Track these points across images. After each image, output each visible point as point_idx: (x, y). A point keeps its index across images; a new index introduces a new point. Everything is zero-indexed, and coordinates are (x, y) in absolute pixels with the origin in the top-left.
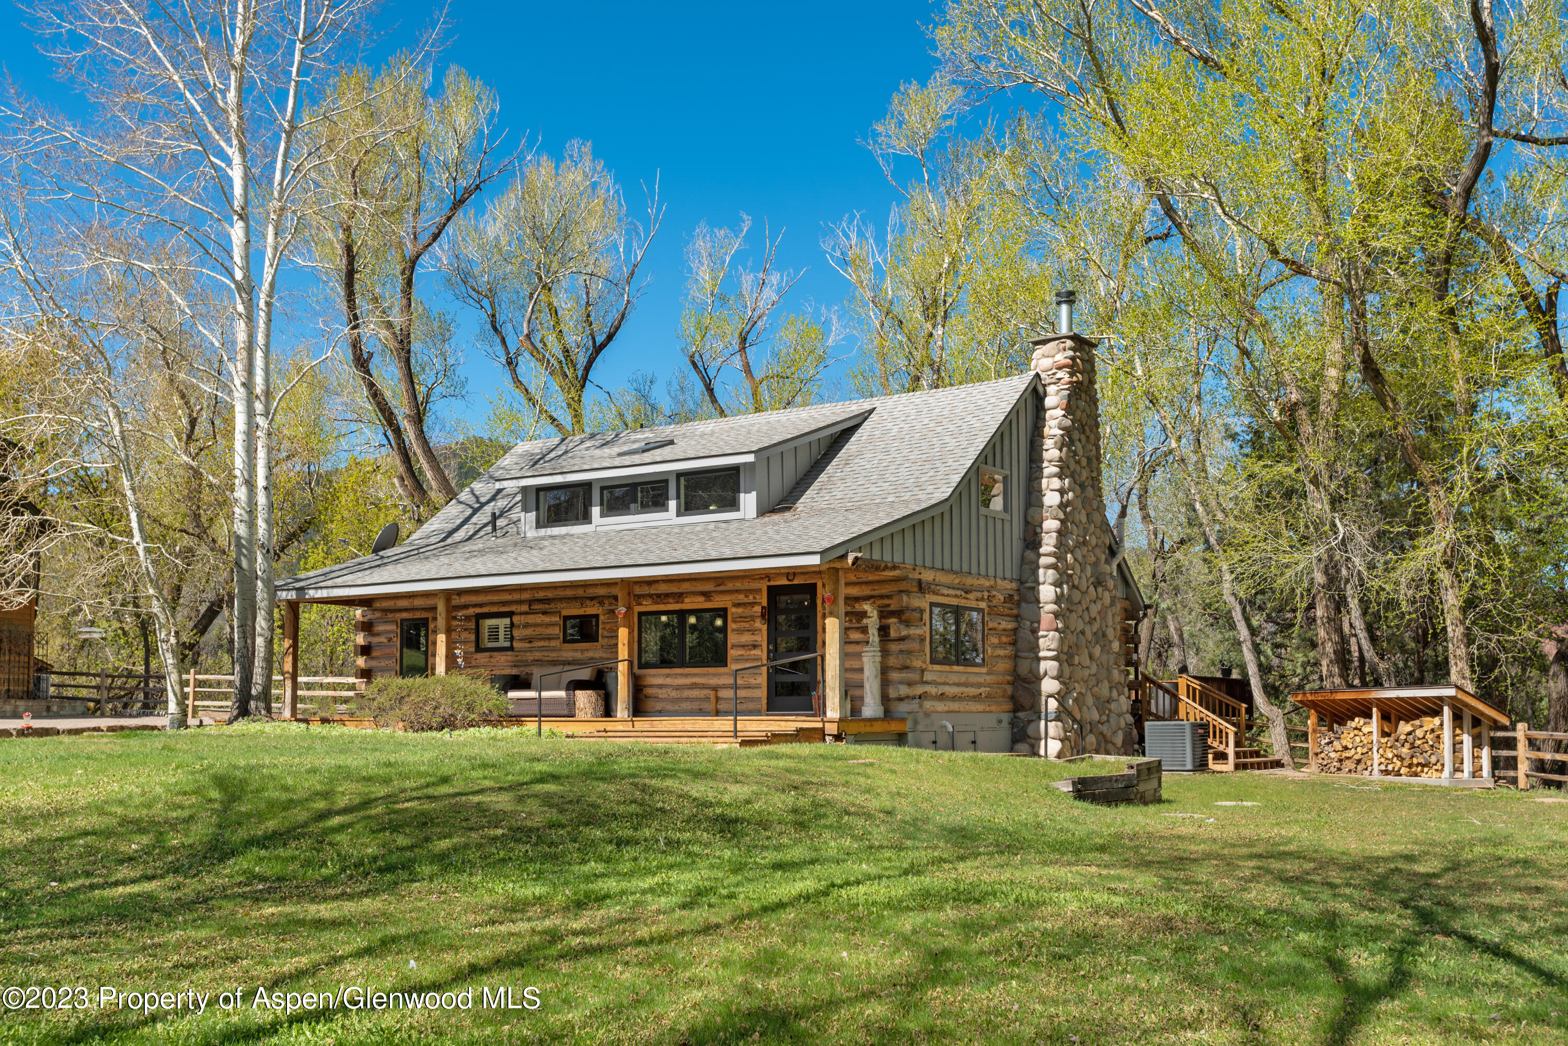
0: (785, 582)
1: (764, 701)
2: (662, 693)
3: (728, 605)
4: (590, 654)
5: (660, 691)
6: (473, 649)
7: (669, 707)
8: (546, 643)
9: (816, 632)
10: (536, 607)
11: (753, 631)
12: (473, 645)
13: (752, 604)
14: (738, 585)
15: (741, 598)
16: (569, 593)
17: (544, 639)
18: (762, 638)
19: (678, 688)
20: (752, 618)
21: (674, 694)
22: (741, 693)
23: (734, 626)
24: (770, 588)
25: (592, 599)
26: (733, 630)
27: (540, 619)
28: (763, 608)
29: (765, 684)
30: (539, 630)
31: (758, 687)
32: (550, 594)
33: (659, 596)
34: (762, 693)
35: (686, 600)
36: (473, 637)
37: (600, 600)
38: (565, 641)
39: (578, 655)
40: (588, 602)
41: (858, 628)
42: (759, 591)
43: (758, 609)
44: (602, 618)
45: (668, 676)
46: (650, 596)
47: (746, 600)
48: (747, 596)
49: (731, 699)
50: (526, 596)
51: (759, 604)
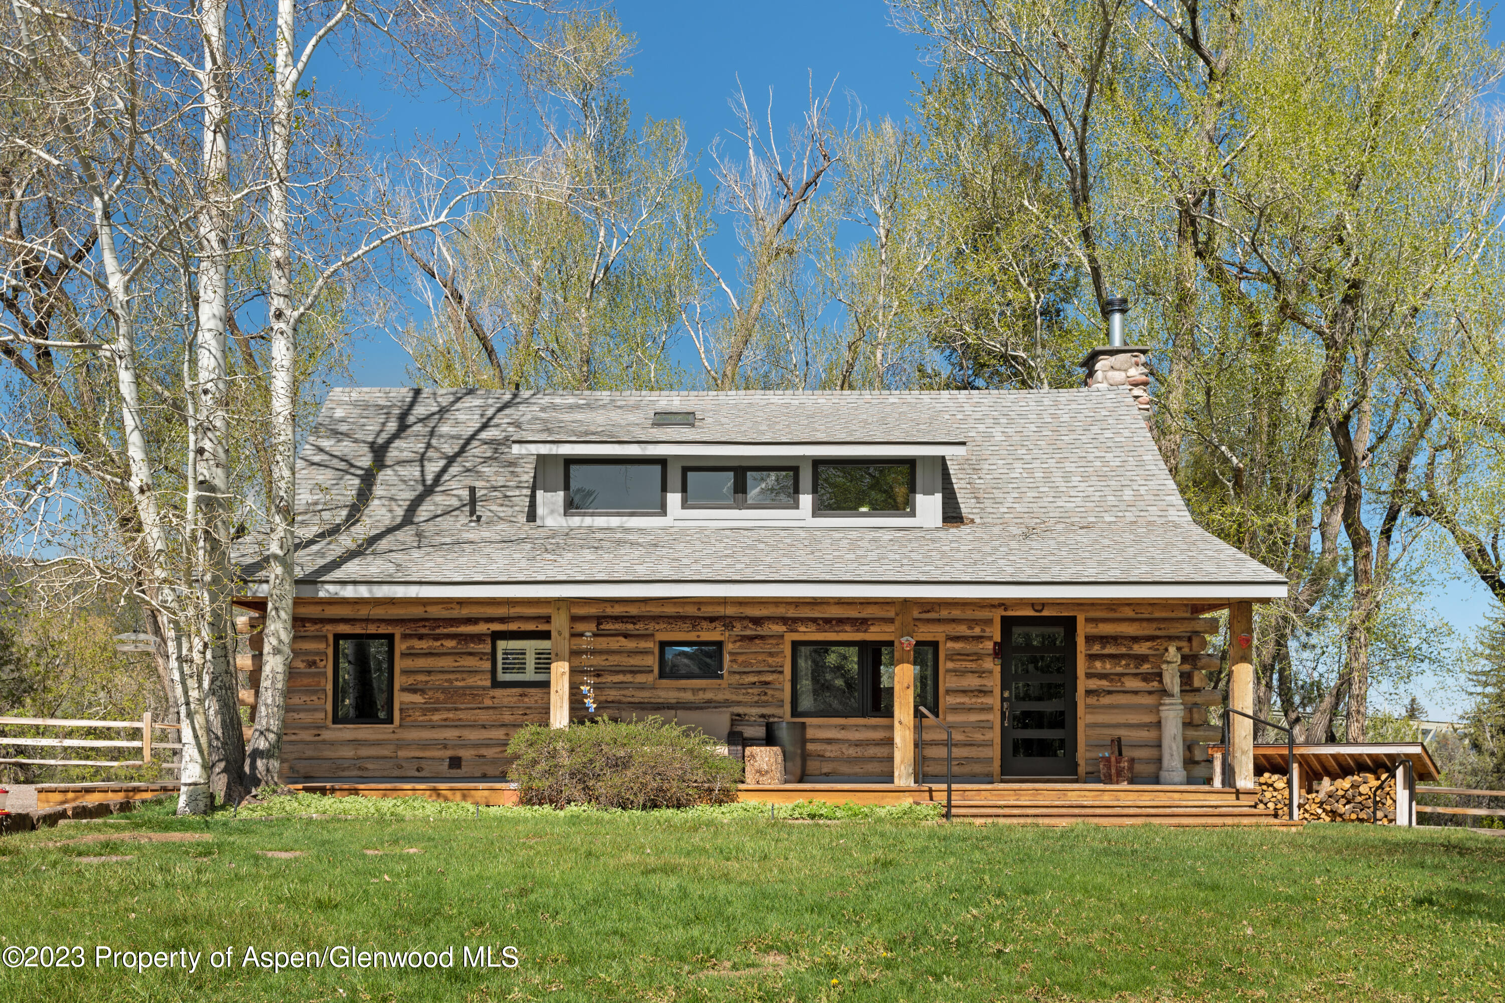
0: (1032, 613)
1: (997, 763)
2: (831, 751)
3: (941, 638)
4: (709, 695)
5: (829, 747)
6: (488, 683)
7: (845, 769)
8: (628, 678)
9: (1075, 678)
10: (608, 626)
11: (980, 673)
12: (489, 676)
13: (979, 639)
14: (956, 613)
15: (963, 630)
16: (670, 610)
17: (624, 672)
18: (994, 682)
19: (858, 744)
20: (978, 657)
21: (852, 752)
22: (957, 752)
23: (950, 665)
24: (1004, 619)
25: (712, 619)
26: (948, 671)
27: (615, 643)
28: (995, 644)
29: (998, 740)
30: (614, 660)
31: (989, 744)
32: (633, 610)
33: (827, 621)
34: (995, 752)
35: (872, 629)
36: (487, 665)
37: (728, 622)
38: (662, 675)
39: (688, 696)
40: (705, 624)
41: (1135, 675)
42: (989, 622)
43: (989, 645)
44: (729, 647)
45: (843, 727)
46: (814, 620)
47: (968, 633)
48: (970, 628)
49: (942, 759)
50: (593, 611)
51: (990, 638)
